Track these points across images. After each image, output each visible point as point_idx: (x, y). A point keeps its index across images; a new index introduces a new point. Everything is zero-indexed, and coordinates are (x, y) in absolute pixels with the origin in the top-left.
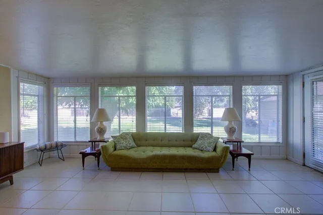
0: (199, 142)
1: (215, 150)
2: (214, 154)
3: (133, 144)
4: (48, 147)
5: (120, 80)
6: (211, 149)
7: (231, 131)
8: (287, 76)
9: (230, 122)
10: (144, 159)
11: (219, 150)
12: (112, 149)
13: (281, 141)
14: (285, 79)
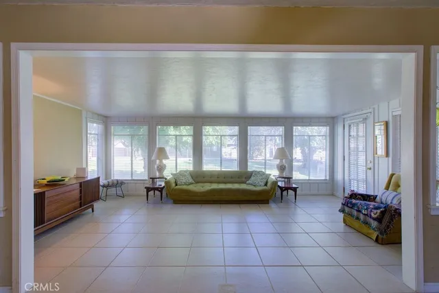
0: (252, 178)
1: (266, 185)
2: (265, 187)
3: (191, 180)
4: (110, 184)
5: (177, 120)
6: (263, 184)
7: (282, 168)
8: (333, 118)
9: (281, 160)
10: (204, 192)
11: (269, 184)
12: (174, 185)
13: (328, 178)
14: (331, 121)
